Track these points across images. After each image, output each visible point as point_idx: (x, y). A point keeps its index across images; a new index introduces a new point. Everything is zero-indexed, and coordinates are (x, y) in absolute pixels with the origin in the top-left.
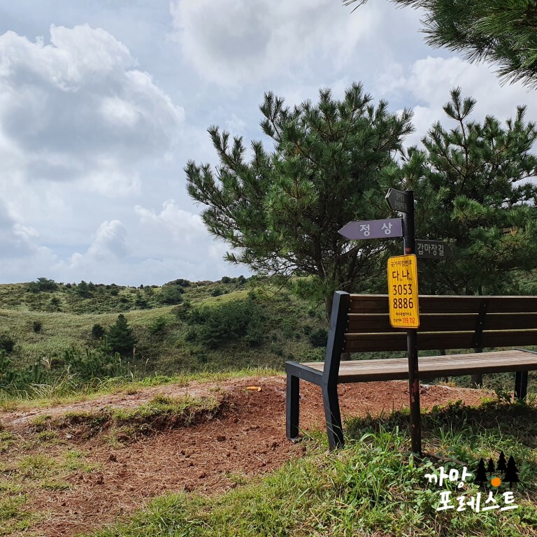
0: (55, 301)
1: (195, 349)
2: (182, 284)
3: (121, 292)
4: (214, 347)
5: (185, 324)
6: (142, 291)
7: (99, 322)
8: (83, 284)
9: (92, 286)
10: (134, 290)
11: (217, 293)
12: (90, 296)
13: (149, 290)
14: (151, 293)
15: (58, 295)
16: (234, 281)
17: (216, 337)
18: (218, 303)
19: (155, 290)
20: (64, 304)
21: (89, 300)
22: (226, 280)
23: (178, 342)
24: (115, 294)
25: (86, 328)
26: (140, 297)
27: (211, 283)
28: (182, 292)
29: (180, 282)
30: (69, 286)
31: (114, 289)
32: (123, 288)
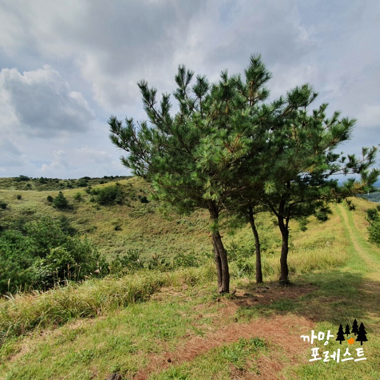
0: (29, 185)
1: (94, 205)
2: (87, 179)
3: (60, 182)
4: (102, 204)
5: (89, 195)
6: (70, 181)
7: (50, 195)
8: (42, 178)
9: (46, 179)
10: (66, 181)
11: (102, 183)
12: (46, 183)
13: (73, 181)
14: (74, 182)
15: (30, 182)
16: (109, 178)
17: (103, 200)
18: (103, 187)
19: (75, 181)
20: (33, 186)
21: (45, 185)
22: (106, 177)
23: (87, 202)
24: (57, 182)
25: (44, 197)
26: (68, 183)
27: (99, 179)
28: (87, 182)
29: (86, 178)
30: (35, 179)
31: (57, 181)
32: (61, 180)
